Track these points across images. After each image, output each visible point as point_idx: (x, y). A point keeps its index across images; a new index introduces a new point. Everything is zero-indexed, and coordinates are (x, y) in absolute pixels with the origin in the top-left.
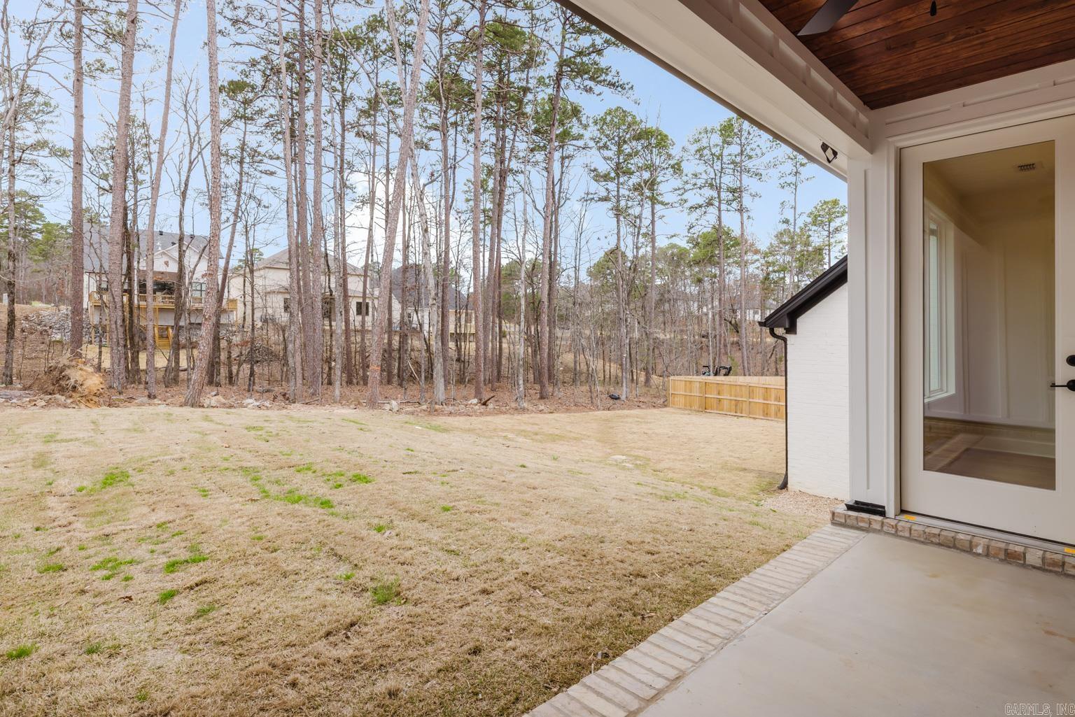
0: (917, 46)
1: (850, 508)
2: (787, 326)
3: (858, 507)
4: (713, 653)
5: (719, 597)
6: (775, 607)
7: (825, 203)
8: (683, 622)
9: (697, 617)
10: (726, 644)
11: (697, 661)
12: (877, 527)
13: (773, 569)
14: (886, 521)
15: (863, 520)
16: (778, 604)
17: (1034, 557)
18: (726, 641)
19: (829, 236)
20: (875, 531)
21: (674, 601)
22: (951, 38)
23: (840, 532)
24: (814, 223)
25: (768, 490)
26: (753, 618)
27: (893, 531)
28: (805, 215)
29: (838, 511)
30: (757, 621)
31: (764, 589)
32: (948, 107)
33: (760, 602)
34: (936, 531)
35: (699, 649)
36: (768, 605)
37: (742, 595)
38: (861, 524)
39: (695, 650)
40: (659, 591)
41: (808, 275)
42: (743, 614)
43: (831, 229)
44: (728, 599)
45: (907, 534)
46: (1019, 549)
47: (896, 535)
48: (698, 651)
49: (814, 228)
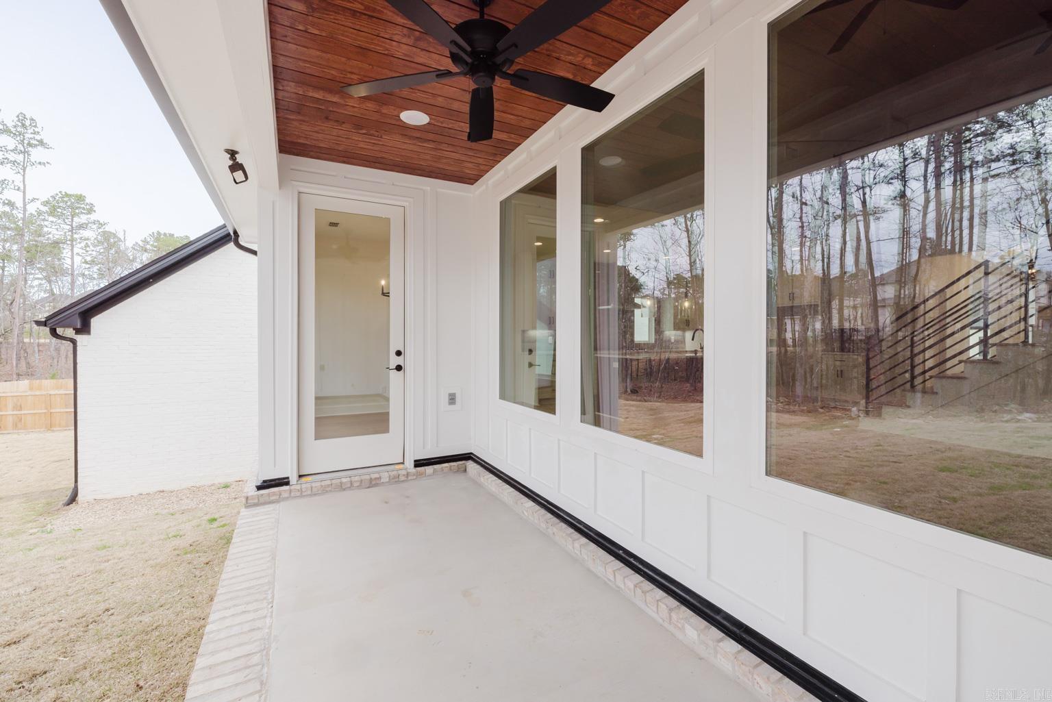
0: (343, 126)
1: (259, 488)
2: (79, 327)
3: (266, 485)
4: (265, 670)
5: (213, 622)
6: (273, 596)
7: (67, 195)
8: (203, 668)
9: (213, 653)
10: (267, 654)
11: (259, 688)
12: (285, 495)
13: (236, 568)
14: (292, 487)
15: (274, 494)
16: (273, 592)
17: (385, 477)
18: (265, 652)
19: (72, 231)
20: (286, 499)
21: (119, 670)
22: (364, 131)
23: (257, 511)
24: (53, 212)
25: (49, 511)
26: (265, 617)
27: (298, 494)
28: (39, 202)
29: (250, 494)
30: (271, 617)
31: (249, 588)
32: (334, 174)
33: (256, 601)
34: (328, 482)
35: (249, 677)
36: (265, 598)
37: (235, 606)
38: (272, 498)
39: (246, 682)
40: (87, 673)
41: (39, 269)
42: (254, 620)
43: (74, 225)
44: (225, 618)
45: (309, 492)
46: (377, 476)
47: (302, 496)
48: (249, 680)
49: (51, 219)
